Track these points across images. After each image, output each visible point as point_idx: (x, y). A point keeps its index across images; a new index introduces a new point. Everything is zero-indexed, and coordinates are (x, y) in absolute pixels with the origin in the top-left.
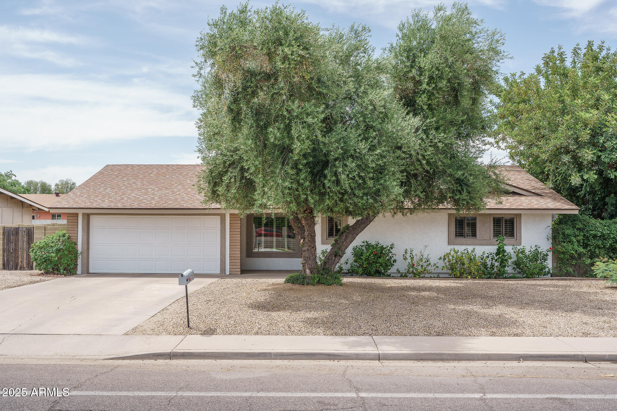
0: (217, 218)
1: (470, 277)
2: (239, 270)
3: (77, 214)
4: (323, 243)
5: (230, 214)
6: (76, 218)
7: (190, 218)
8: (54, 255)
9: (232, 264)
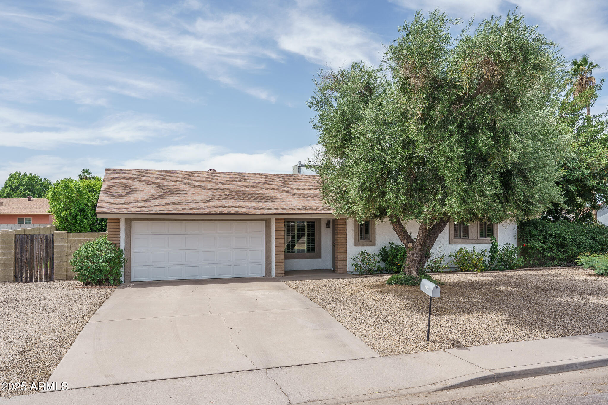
0: (261, 223)
1: (479, 270)
2: (284, 272)
3: (119, 220)
4: (356, 245)
5: (275, 219)
6: (118, 224)
7: (236, 223)
8: (106, 264)
9: (278, 266)
